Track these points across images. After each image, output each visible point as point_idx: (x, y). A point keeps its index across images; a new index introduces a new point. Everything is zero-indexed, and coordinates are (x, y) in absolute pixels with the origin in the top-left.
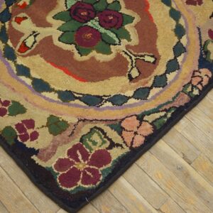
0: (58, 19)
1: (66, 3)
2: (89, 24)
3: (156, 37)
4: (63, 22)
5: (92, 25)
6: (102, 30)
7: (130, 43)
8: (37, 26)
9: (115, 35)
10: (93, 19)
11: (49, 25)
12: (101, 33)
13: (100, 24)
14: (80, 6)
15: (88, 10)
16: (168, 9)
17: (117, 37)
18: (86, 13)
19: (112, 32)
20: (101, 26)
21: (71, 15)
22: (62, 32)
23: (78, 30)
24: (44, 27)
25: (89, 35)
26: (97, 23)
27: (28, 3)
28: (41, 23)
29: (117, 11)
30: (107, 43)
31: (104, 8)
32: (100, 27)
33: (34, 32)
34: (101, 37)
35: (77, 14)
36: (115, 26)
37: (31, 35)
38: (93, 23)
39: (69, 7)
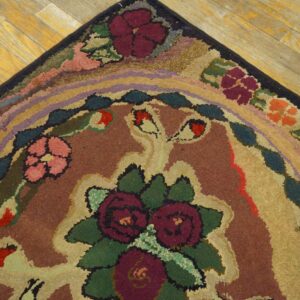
0: (76, 240)
1: (87, 200)
2: (139, 243)
3: (270, 251)
4: (88, 247)
5: (144, 247)
6: (166, 255)
7: (222, 278)
8: (37, 265)
9: (191, 264)
10: (143, 230)
11: (60, 259)
12: (164, 263)
13: (159, 241)
14: (116, 203)
15: (131, 209)
16: (281, 179)
17: (196, 267)
18: (128, 219)
19: (186, 256)
20: (162, 244)
21: (100, 228)
22: (87, 272)
23: (118, 262)
24: (52, 265)
25: (141, 272)
26: (152, 240)
27: (14, 212)
28: (45, 256)
29: (188, 203)
30: (178, 286)
31: (163, 199)
32: (159, 247)
33: (32, 282)
34: (166, 272)
35: (112, 224)
36: (188, 240)
37: (26, 290)
38: (146, 241)
39: (94, 209)
